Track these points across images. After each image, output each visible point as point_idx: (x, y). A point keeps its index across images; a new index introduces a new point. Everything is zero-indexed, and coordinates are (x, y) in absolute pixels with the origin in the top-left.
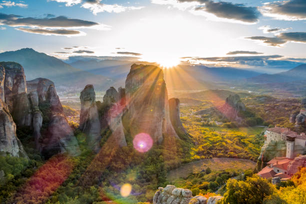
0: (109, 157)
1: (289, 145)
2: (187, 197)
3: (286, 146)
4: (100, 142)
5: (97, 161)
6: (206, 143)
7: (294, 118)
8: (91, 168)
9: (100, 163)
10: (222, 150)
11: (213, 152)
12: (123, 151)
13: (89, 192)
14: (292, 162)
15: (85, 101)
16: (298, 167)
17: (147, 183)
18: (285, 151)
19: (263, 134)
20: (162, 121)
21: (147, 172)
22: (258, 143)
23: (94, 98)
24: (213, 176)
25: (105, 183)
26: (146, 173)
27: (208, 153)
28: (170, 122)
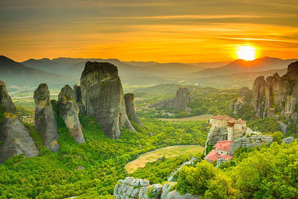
1: (230, 130)
2: (145, 186)
3: (227, 131)
4: (58, 140)
6: (160, 133)
10: (174, 139)
11: (167, 141)
14: (233, 144)
15: (39, 100)
18: (227, 135)
19: (209, 121)
20: (119, 116)
22: (205, 130)
23: (48, 97)
27: (163, 143)
28: (127, 117)
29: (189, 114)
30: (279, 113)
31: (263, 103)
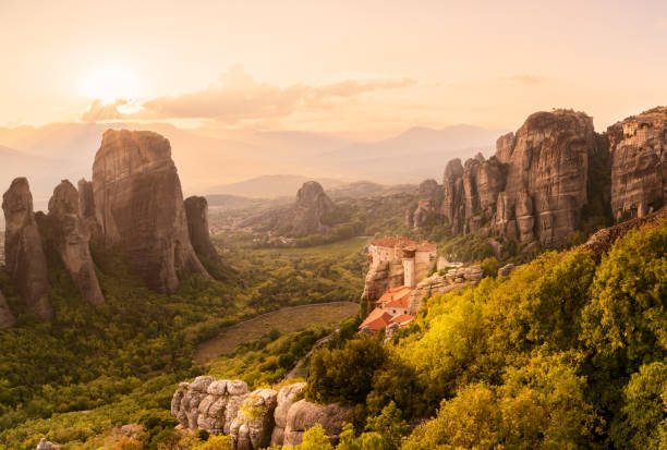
0: (71, 327)
1: (408, 265)
2: (238, 395)
3: (403, 267)
4: (49, 296)
5: (48, 336)
6: (264, 281)
7: (412, 216)
8: (38, 350)
9: (54, 340)
10: (297, 291)
11: (281, 296)
12: (98, 313)
13: (42, 395)
14: (414, 292)
15: (12, 212)
16: (421, 298)
17: (154, 373)
18: (402, 275)
19: (367, 250)
20: (174, 245)
21: (152, 351)
22: (360, 269)
23: (30, 205)
24: (284, 344)
25: (71, 378)
26: (149, 353)
27: (271, 301)
28: (191, 247)
29: (326, 237)
30: (487, 224)
31: (462, 207)
